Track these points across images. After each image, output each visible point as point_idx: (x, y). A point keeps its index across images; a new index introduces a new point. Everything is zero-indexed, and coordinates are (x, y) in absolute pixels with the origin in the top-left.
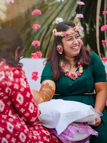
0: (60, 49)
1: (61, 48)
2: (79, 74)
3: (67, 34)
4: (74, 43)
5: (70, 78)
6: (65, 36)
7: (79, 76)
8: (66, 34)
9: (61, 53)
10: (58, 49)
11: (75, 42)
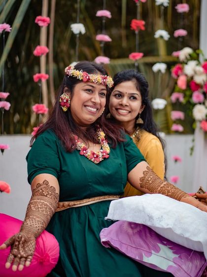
0: (65, 101)
1: (67, 101)
2: (105, 154)
3: (89, 79)
4: (93, 100)
5: (90, 160)
6: (85, 80)
7: (105, 159)
8: (87, 77)
9: (65, 109)
10: (62, 99)
11: (95, 99)
